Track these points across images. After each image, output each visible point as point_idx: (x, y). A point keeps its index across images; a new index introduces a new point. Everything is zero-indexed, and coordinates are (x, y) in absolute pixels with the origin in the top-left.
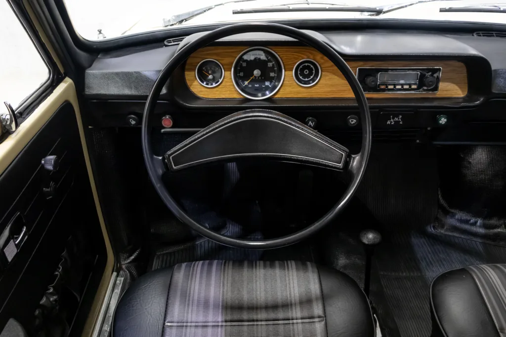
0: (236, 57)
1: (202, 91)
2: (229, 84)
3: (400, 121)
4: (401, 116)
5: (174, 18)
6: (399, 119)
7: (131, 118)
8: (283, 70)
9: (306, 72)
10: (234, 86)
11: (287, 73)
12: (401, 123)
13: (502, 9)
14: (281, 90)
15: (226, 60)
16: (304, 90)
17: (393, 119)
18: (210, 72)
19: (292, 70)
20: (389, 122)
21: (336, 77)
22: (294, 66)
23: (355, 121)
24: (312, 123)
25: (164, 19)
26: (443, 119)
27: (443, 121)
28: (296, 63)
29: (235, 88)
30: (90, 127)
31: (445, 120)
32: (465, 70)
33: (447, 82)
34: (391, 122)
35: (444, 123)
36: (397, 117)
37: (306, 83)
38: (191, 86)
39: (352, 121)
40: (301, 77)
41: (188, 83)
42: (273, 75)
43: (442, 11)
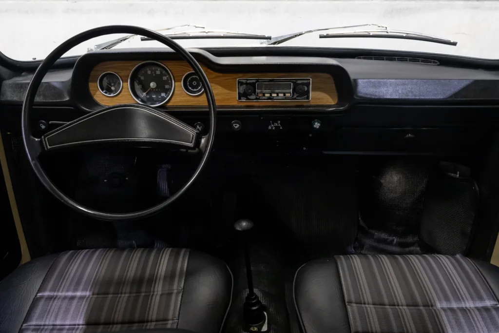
0: (131, 70)
1: (103, 100)
2: (127, 93)
3: (279, 127)
4: (279, 122)
5: (96, 47)
6: (278, 124)
7: (42, 123)
8: (173, 81)
9: (195, 83)
10: (131, 95)
11: (176, 83)
12: (281, 128)
13: (371, 34)
14: (173, 99)
15: (123, 73)
16: (192, 98)
17: (273, 124)
18: (112, 84)
19: (181, 82)
20: (270, 128)
21: (219, 87)
22: (182, 78)
23: (238, 125)
24: (200, 127)
25: (88, 49)
26: (316, 123)
27: (317, 125)
28: (184, 75)
29: (132, 97)
30: (9, 133)
31: (319, 124)
32: (332, 81)
33: (318, 91)
34: (272, 127)
35: (318, 127)
36: (277, 122)
37: (194, 92)
38: (94, 95)
39: (236, 126)
40: (190, 88)
41: (92, 92)
42: (167, 87)
43: (321, 37)
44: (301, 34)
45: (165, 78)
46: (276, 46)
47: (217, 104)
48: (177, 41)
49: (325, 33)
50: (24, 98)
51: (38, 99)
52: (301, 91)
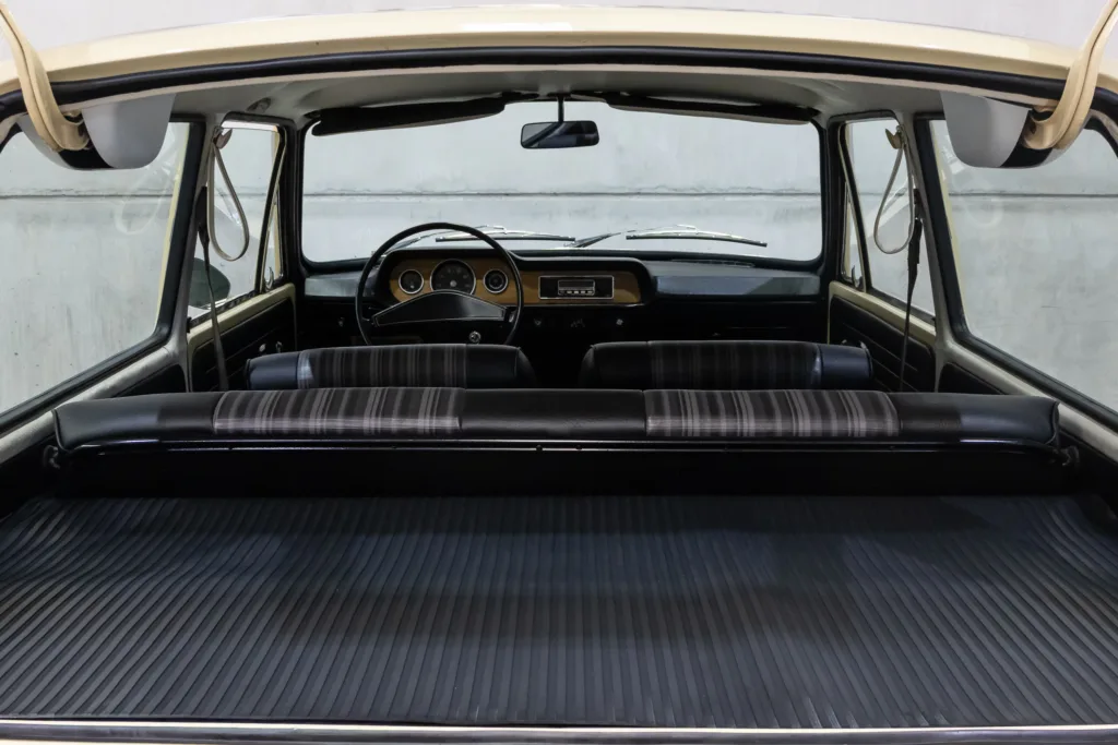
0: (433, 268)
1: (402, 297)
2: (428, 291)
4: (582, 319)
6: (581, 322)
8: (475, 279)
9: (496, 281)
11: (478, 281)
12: (580, 326)
15: (425, 271)
16: (494, 296)
17: (576, 321)
19: (482, 279)
20: (572, 326)
22: (484, 275)
26: (618, 320)
28: (486, 273)
31: (621, 321)
32: (634, 280)
33: (620, 289)
35: (619, 323)
37: (496, 290)
38: (395, 291)
39: (538, 323)
40: (492, 286)
41: (393, 289)
42: (467, 286)
43: (629, 238)
44: (607, 236)
45: (465, 277)
46: (581, 248)
47: (525, 301)
48: (498, 242)
49: (632, 235)
50: (354, 294)
51: (364, 295)
52: (603, 289)
